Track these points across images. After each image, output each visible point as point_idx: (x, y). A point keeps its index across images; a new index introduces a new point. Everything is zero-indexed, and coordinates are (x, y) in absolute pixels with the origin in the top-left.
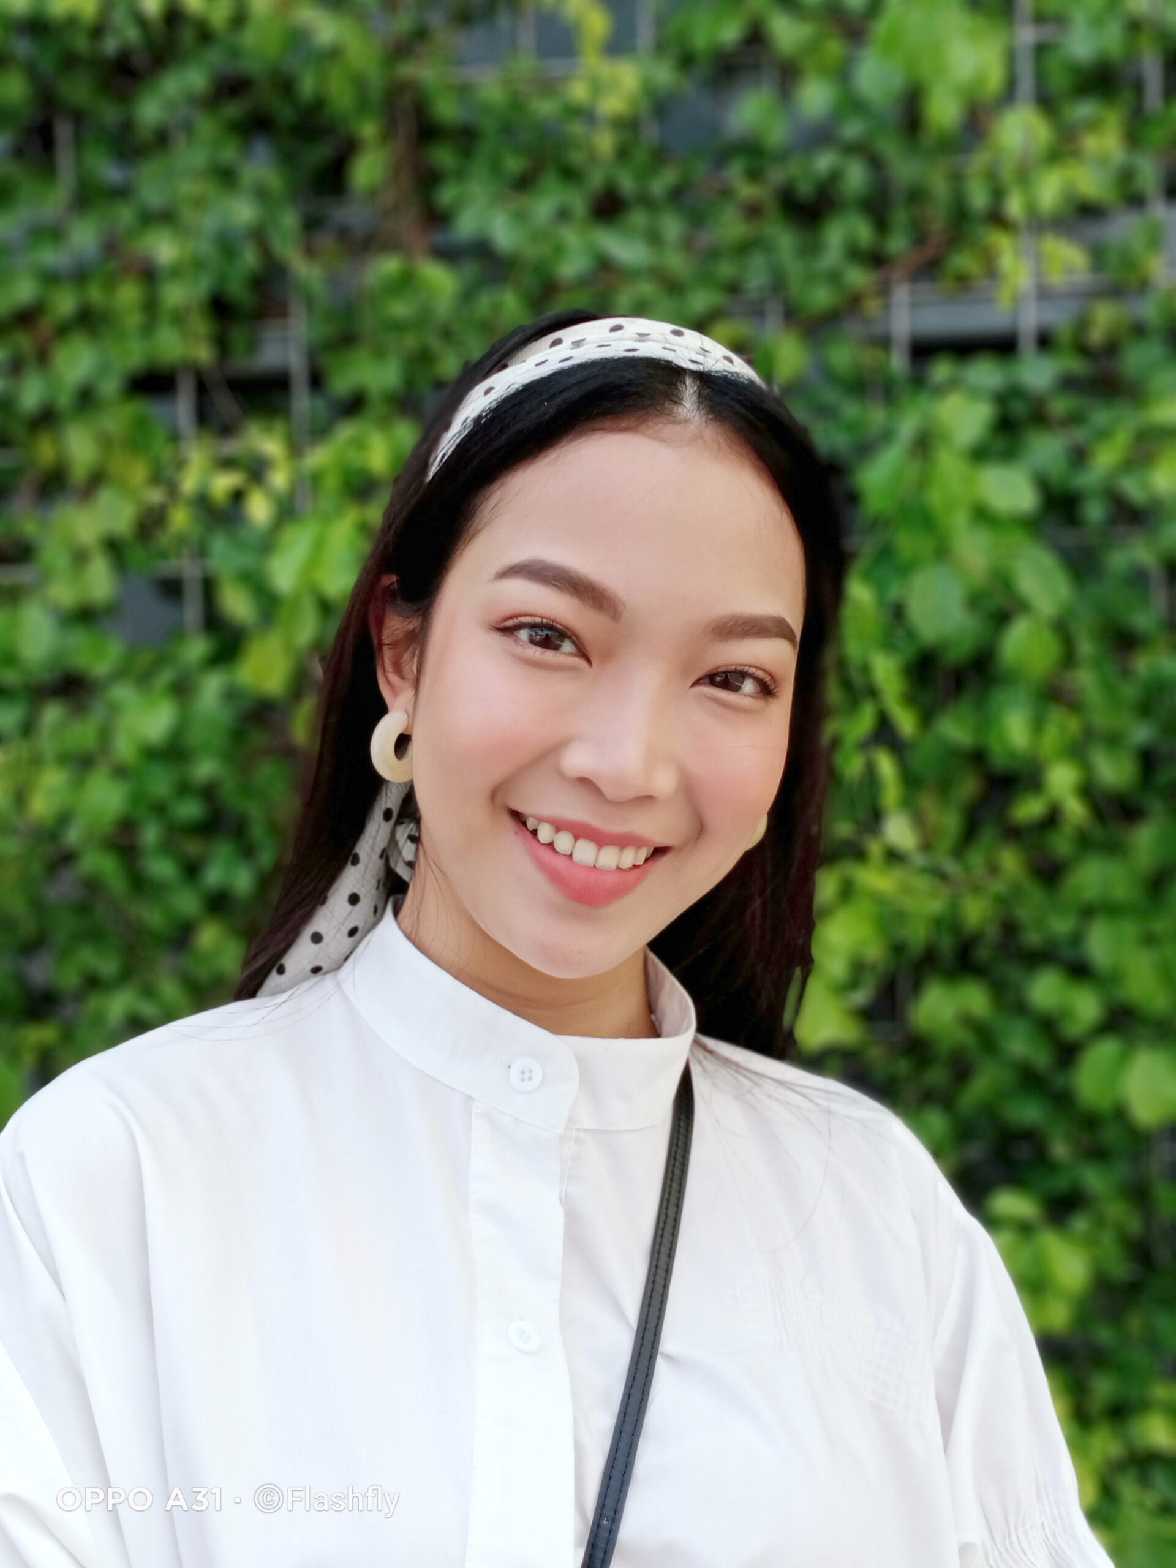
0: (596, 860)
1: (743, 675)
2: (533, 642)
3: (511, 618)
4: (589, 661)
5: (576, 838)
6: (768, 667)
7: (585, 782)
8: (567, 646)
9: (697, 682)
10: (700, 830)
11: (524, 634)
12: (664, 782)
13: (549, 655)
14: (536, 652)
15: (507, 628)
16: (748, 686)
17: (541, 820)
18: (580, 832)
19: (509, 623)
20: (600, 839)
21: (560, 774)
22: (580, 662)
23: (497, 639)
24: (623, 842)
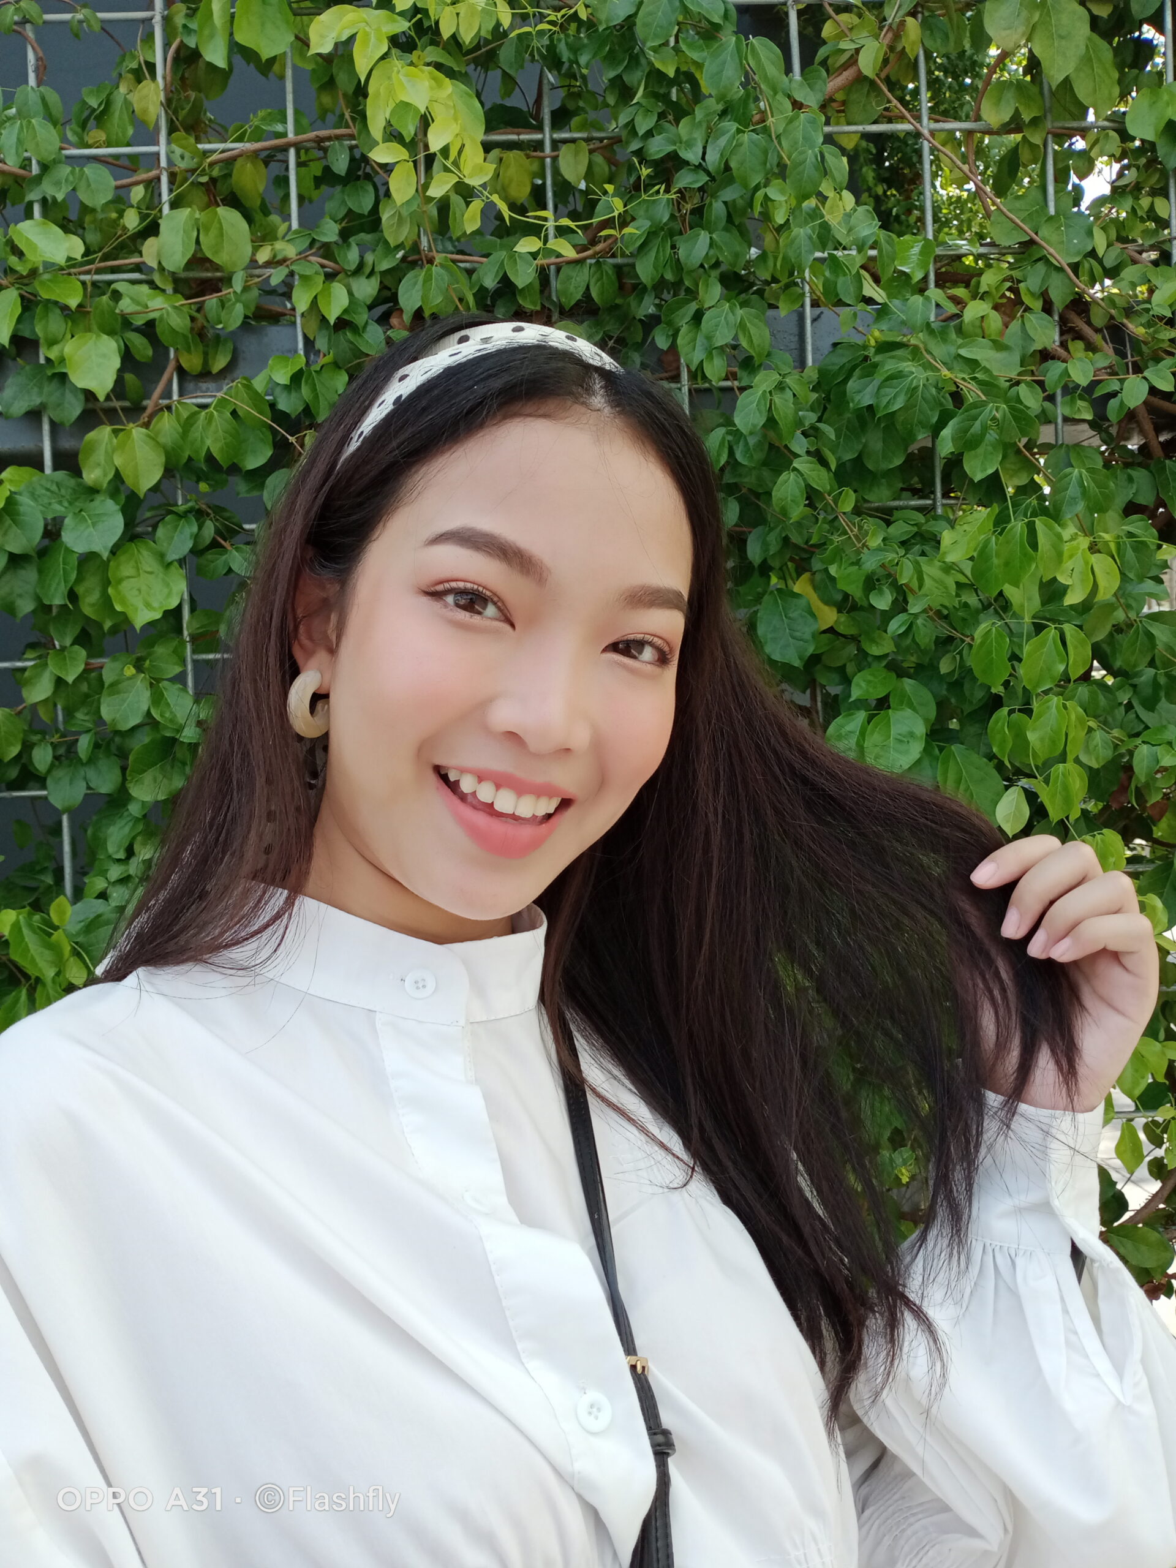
0: (516, 808)
1: (641, 644)
2: (457, 605)
3: (441, 582)
4: (513, 626)
5: (498, 787)
6: (664, 636)
7: (513, 737)
8: (491, 610)
9: (605, 650)
10: (602, 782)
11: (450, 599)
12: (580, 738)
13: (476, 619)
14: (463, 616)
15: (435, 594)
16: (648, 654)
17: (463, 771)
18: (500, 782)
19: (440, 588)
20: (520, 788)
21: (487, 730)
22: (508, 628)
23: (425, 600)
24: (540, 791)
